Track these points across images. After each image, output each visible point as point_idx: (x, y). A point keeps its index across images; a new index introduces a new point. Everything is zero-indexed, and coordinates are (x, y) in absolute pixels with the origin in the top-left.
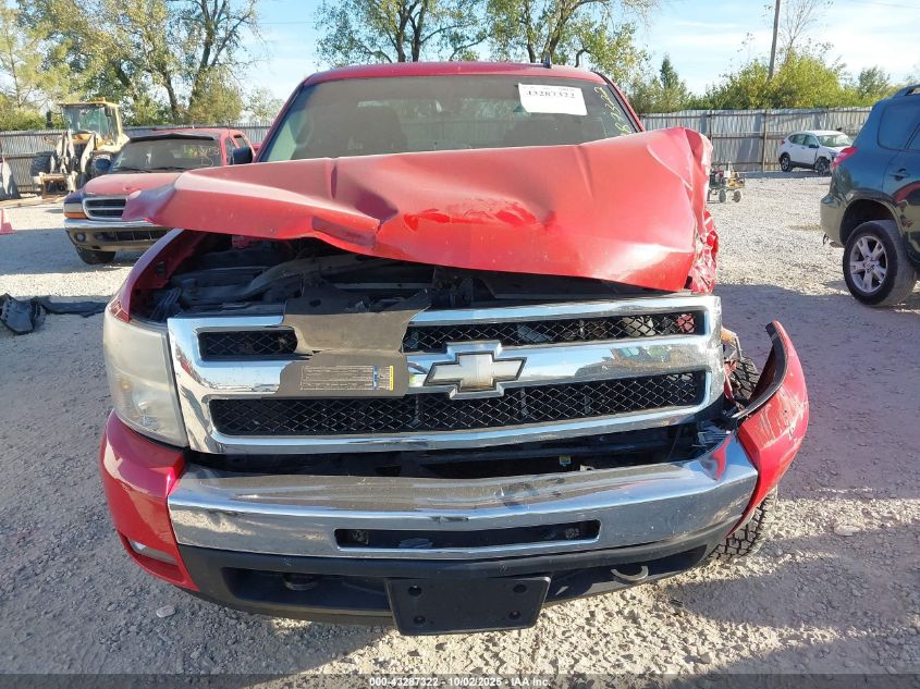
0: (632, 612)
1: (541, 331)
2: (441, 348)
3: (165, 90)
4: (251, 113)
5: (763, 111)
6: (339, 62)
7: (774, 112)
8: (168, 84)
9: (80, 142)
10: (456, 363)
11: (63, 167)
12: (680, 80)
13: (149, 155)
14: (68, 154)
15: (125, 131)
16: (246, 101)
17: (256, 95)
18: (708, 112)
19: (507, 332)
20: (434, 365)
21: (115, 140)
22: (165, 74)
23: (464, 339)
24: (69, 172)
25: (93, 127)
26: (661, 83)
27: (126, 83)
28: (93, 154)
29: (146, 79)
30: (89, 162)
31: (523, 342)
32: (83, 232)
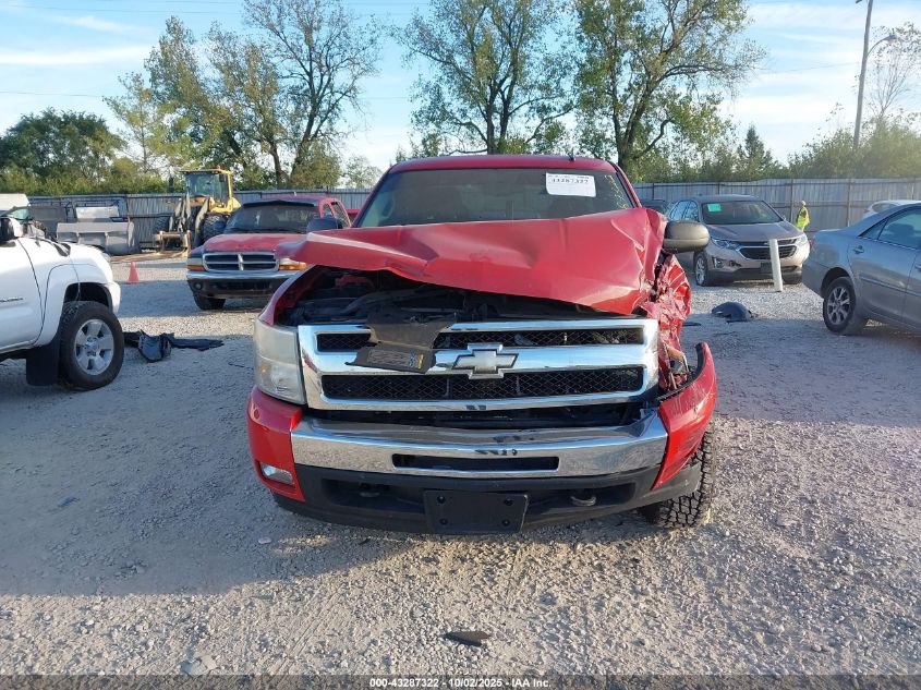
0: (600, 565)
1: (529, 338)
2: (463, 347)
3: (271, 157)
4: (348, 179)
5: (847, 180)
6: (432, 133)
7: (857, 181)
8: (274, 152)
9: (197, 204)
10: (472, 355)
11: (180, 226)
12: (766, 149)
13: (258, 217)
14: (186, 215)
15: (235, 195)
16: (343, 168)
17: (353, 163)
18: (789, 181)
19: (507, 338)
20: (459, 357)
21: (226, 203)
22: (272, 144)
23: (479, 341)
24: (185, 231)
25: (208, 192)
26: (746, 152)
27: (238, 151)
28: (206, 215)
29: (256, 148)
30: (203, 223)
31: (517, 345)
32: (201, 281)
